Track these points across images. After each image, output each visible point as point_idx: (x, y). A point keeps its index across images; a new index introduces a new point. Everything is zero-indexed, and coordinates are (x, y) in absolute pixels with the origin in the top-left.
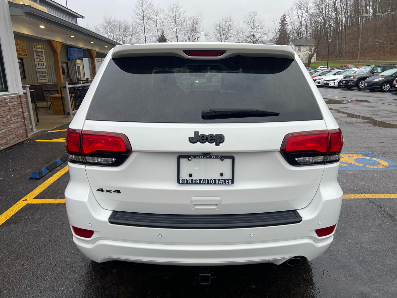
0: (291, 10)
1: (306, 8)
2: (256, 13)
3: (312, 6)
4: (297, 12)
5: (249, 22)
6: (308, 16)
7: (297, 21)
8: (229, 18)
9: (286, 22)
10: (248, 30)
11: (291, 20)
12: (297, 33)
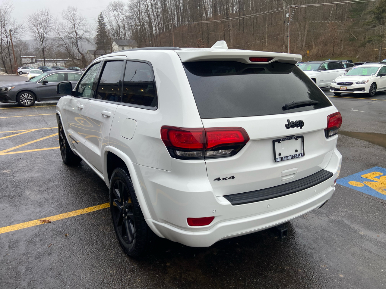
0: (107, 10)
1: (121, 10)
2: (75, 10)
3: (128, 9)
4: (113, 13)
5: (69, 18)
6: (124, 18)
7: (114, 21)
8: (45, 12)
9: (104, 22)
10: (69, 26)
11: (109, 20)
12: (116, 33)
